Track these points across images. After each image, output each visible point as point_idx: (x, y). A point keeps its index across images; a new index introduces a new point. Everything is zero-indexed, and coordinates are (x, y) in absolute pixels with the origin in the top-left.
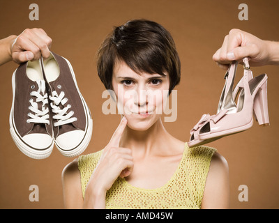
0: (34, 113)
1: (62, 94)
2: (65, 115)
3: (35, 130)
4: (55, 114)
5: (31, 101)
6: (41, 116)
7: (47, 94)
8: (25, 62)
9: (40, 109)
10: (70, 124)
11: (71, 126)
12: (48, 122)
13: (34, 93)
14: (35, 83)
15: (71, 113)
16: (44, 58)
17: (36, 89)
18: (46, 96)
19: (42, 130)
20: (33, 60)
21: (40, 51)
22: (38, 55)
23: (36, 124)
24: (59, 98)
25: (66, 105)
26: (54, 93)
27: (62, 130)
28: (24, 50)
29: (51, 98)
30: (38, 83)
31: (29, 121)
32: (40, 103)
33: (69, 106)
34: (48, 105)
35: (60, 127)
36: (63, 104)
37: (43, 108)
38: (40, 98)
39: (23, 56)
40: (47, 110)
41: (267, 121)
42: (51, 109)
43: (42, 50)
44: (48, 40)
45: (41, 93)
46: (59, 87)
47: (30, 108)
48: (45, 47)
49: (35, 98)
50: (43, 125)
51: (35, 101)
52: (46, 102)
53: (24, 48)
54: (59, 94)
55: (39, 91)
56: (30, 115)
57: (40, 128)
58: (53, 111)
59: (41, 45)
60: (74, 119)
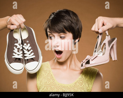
0: (16, 53)
1: (29, 45)
2: (30, 54)
3: (16, 61)
4: (25, 54)
5: (15, 48)
6: (19, 55)
7: (22, 45)
8: (13, 30)
9: (18, 51)
10: (32, 59)
11: (32, 60)
12: (22, 58)
13: (16, 44)
14: (17, 40)
15: (33, 54)
16: (22, 28)
17: (17, 42)
18: (21, 46)
19: (19, 61)
20: (16, 29)
21: (20, 25)
22: (19, 27)
23: (16, 58)
24: (27, 47)
25: (30, 50)
26: (25, 44)
27: (28, 61)
28: (13, 25)
29: (24, 47)
30: (18, 40)
31: (13, 57)
32: (19, 49)
33: (32, 51)
34: (22, 50)
35: (28, 60)
36: (29, 49)
37: (20, 51)
38: (19, 47)
39: (12, 27)
40: (22, 52)
41: (116, 59)
42: (23, 51)
43: (21, 24)
44: (24, 20)
45: (19, 44)
46: (28, 42)
47: (14, 51)
48: (22, 23)
49: (16, 46)
50: (19, 59)
51: (16, 48)
52: (21, 48)
53: (13, 23)
54: (27, 45)
55: (18, 43)
56: (14, 54)
57: (18, 60)
58: (25, 52)
59: (20, 22)
60: (34, 56)
